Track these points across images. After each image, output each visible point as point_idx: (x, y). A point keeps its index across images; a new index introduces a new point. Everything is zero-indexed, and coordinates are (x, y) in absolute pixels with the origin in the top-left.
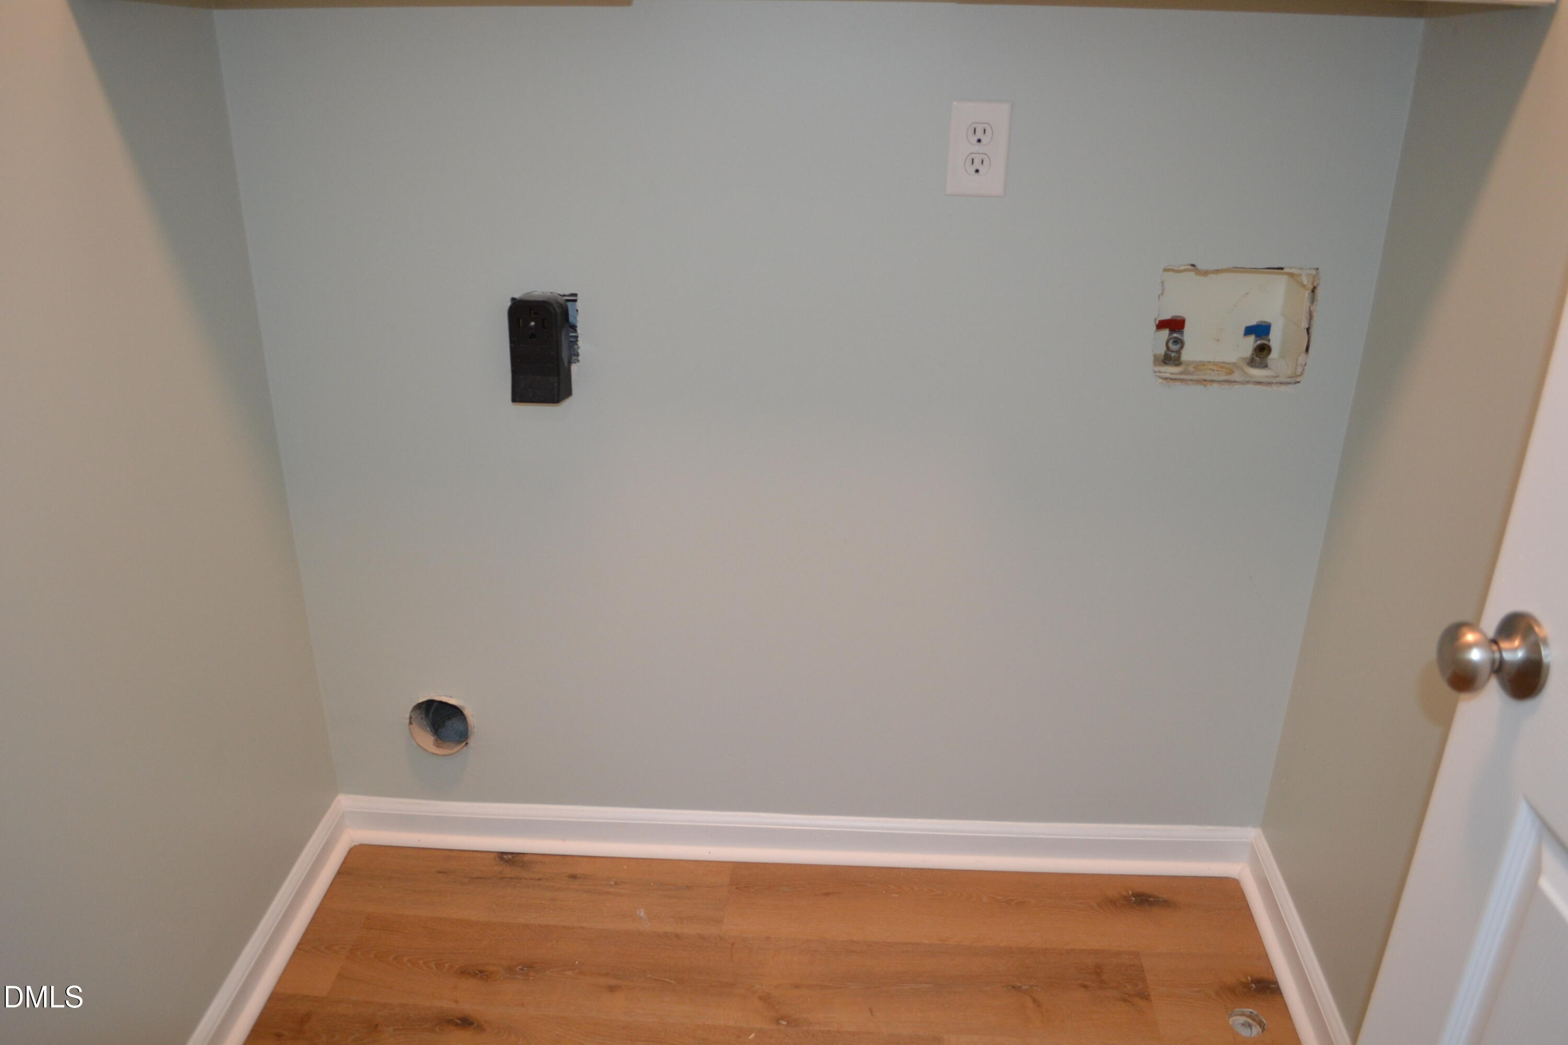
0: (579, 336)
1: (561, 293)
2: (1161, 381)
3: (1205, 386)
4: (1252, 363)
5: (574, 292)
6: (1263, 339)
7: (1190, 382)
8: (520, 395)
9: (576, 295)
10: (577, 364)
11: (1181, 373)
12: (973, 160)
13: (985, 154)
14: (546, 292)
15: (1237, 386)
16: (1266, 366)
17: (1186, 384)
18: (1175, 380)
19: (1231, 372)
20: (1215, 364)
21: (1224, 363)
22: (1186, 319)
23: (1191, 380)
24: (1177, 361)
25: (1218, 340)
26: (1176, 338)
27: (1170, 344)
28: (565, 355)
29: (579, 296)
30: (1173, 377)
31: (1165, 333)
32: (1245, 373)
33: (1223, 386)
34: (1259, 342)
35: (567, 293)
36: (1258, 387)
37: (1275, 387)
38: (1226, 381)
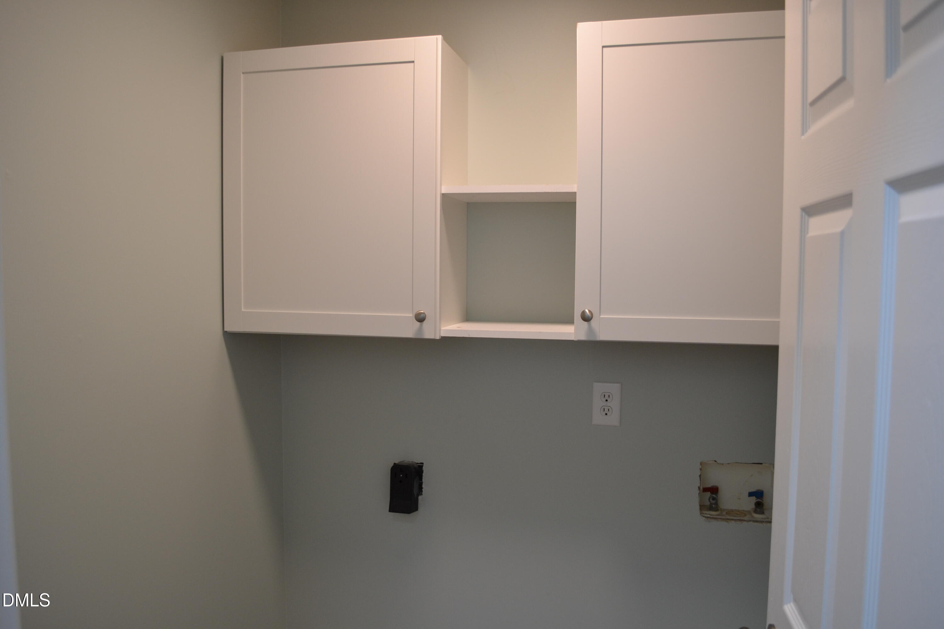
0: (423, 482)
1: (416, 462)
2: (704, 518)
3: (727, 522)
4: (755, 512)
5: (422, 462)
6: (759, 499)
7: (719, 520)
8: (393, 508)
9: (423, 463)
10: (422, 496)
11: (718, 515)
12: (604, 409)
13: (610, 406)
14: (410, 462)
15: (745, 523)
16: (763, 513)
17: (717, 520)
18: (713, 518)
19: (745, 515)
20: (738, 511)
21: (744, 511)
22: (719, 487)
23: (721, 519)
24: (716, 509)
25: (739, 499)
26: (713, 497)
27: (711, 500)
28: (415, 491)
29: (424, 464)
30: (711, 516)
31: (708, 494)
32: (753, 517)
33: (737, 522)
34: (758, 500)
35: (419, 462)
36: (755, 524)
37: (764, 524)
38: (739, 520)
